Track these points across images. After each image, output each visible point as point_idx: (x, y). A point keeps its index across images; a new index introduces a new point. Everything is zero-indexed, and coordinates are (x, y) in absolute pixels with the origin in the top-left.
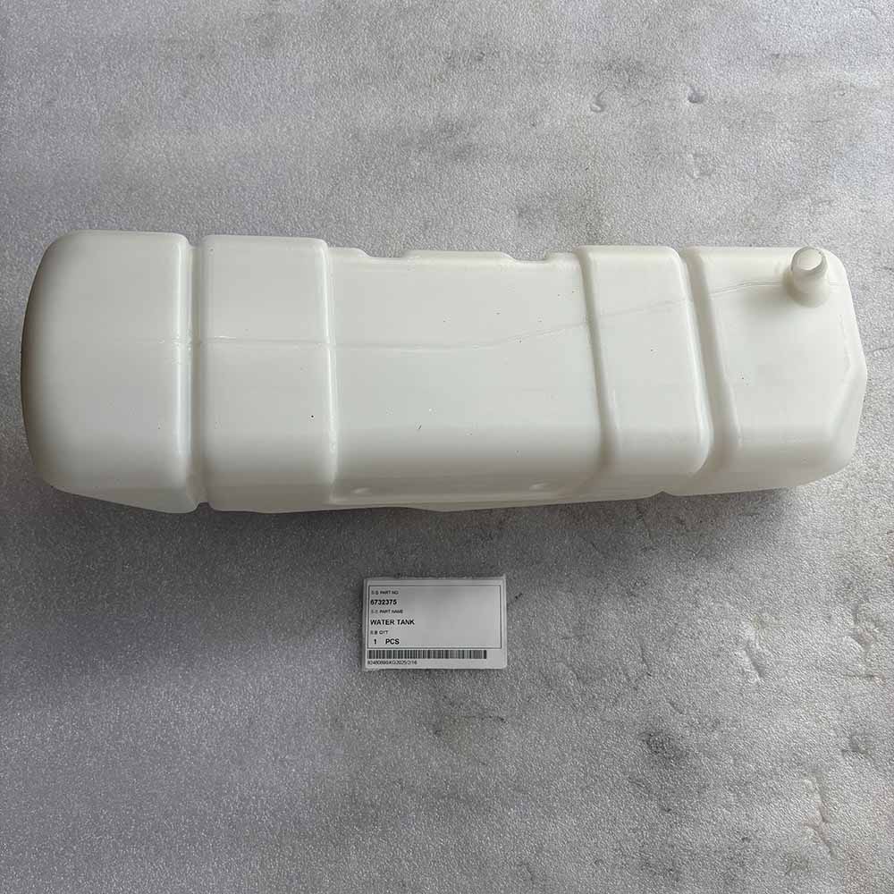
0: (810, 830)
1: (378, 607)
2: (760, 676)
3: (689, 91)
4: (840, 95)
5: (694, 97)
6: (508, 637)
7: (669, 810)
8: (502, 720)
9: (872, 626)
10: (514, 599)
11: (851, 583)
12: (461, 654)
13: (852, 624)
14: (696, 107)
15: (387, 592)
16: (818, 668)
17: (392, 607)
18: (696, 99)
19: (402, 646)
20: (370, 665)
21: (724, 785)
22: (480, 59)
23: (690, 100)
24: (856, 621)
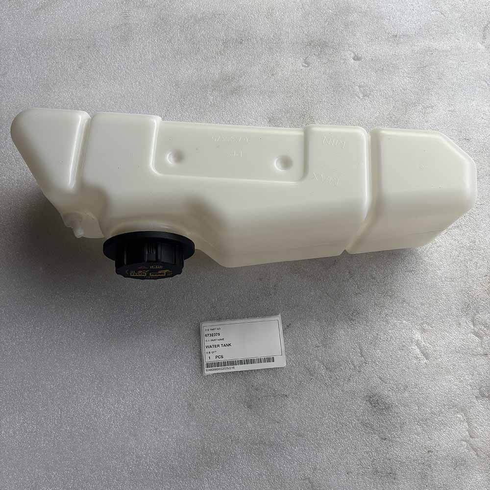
1: (209, 338)
3: (353, 55)
4: (430, 54)
6: (285, 349)
7: (386, 439)
8: (286, 396)
9: (483, 327)
10: (287, 328)
11: (469, 304)
12: (260, 361)
13: (472, 326)
14: (358, 62)
15: (214, 329)
17: (217, 337)
18: (357, 58)
20: (208, 372)
21: (414, 422)
23: (354, 59)
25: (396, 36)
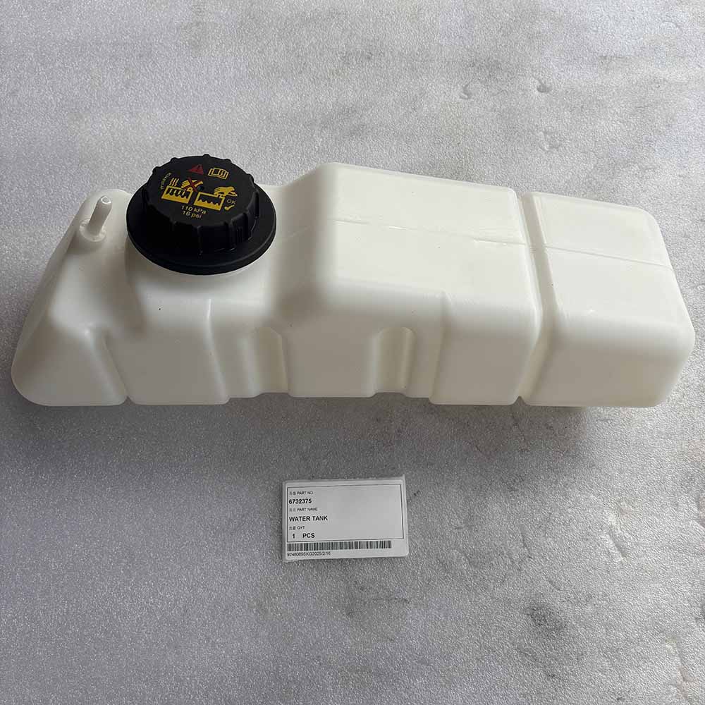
0: (673, 689)
1: (295, 506)
2: (623, 556)
3: (537, 83)
4: (656, 87)
5: (542, 88)
6: (409, 530)
7: (554, 675)
8: (406, 600)
10: (413, 497)
11: (692, 475)
12: (369, 545)
13: (696, 510)
14: (544, 95)
15: (303, 493)
17: (307, 505)
19: (317, 539)
20: (290, 557)
21: (599, 651)
22: (369, 58)
23: (539, 90)
24: (699, 508)
25: (605, 58)
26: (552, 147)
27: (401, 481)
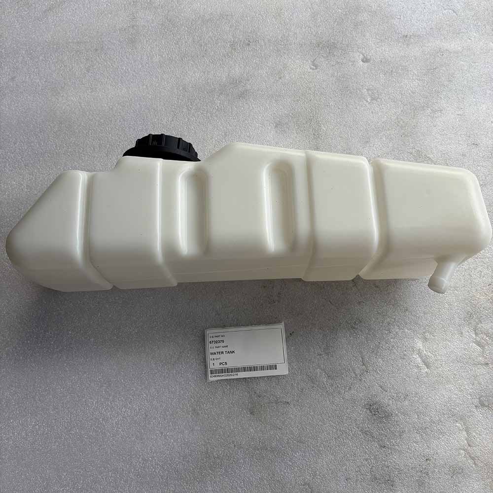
0: (462, 452)
1: (213, 345)
2: (427, 368)
3: (361, 56)
4: (441, 55)
5: (365, 59)
6: (288, 357)
7: (385, 446)
8: (288, 403)
9: (485, 337)
10: (290, 335)
11: (472, 314)
12: (262, 368)
13: (474, 336)
14: (366, 64)
15: (218, 336)
16: (458, 361)
17: (221, 344)
18: (365, 60)
19: (229, 365)
20: (212, 379)
21: (413, 430)
22: (249, 45)
23: (363, 61)
24: (476, 334)
26: (373, 99)
27: (281, 326)
